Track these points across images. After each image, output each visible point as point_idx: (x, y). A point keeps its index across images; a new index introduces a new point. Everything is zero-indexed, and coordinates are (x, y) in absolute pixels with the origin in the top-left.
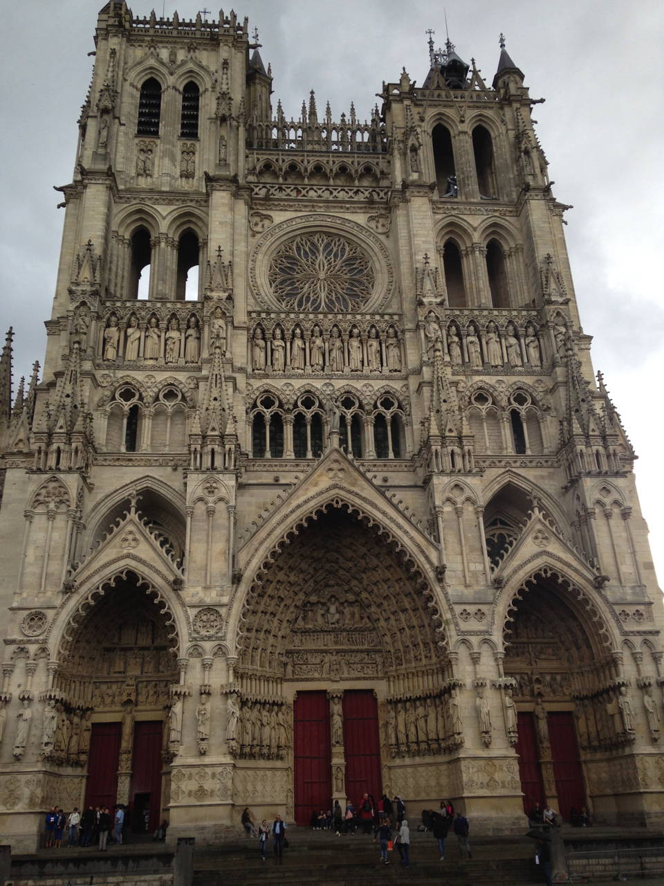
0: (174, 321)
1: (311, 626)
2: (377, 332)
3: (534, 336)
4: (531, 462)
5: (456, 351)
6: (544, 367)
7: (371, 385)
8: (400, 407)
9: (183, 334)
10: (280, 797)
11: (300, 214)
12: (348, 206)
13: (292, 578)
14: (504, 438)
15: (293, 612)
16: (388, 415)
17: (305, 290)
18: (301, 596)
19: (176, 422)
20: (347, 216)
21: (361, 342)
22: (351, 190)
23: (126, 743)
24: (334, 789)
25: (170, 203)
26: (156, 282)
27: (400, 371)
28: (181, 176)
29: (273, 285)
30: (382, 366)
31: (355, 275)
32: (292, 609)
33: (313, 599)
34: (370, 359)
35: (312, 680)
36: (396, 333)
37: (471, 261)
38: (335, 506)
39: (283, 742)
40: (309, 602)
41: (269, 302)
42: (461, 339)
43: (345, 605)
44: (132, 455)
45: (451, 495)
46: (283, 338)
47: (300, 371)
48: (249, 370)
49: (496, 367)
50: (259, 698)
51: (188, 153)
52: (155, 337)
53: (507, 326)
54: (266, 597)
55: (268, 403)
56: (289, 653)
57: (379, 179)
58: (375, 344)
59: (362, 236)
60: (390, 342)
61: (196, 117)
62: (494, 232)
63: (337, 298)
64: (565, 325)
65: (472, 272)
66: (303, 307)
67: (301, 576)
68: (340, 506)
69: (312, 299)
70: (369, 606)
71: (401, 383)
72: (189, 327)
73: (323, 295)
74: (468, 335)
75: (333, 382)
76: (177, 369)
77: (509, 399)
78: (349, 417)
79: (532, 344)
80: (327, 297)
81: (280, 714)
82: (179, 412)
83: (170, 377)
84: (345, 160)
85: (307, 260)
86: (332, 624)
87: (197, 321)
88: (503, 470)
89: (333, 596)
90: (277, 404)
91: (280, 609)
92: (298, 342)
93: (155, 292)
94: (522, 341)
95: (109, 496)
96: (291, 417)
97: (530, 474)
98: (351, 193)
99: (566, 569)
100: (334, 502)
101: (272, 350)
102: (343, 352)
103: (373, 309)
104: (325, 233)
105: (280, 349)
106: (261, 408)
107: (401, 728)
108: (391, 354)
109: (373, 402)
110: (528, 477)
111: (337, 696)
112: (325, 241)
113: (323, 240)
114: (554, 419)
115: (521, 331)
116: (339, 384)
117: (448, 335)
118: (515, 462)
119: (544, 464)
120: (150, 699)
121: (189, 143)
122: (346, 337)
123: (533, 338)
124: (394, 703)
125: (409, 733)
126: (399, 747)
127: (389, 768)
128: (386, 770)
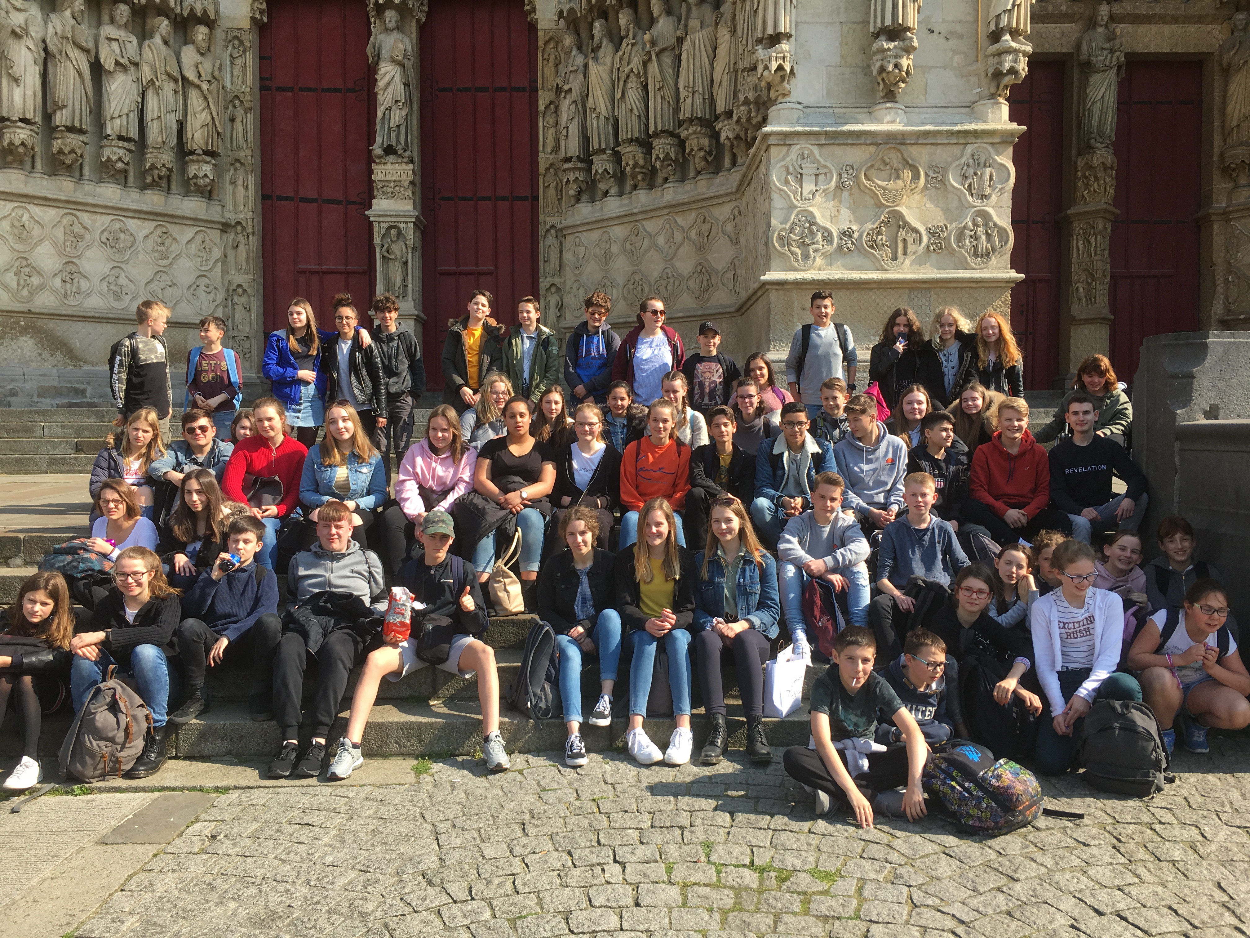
107: (599, 99)
125: (622, 113)
126: (591, 163)
127: (561, 233)
128: (551, 240)
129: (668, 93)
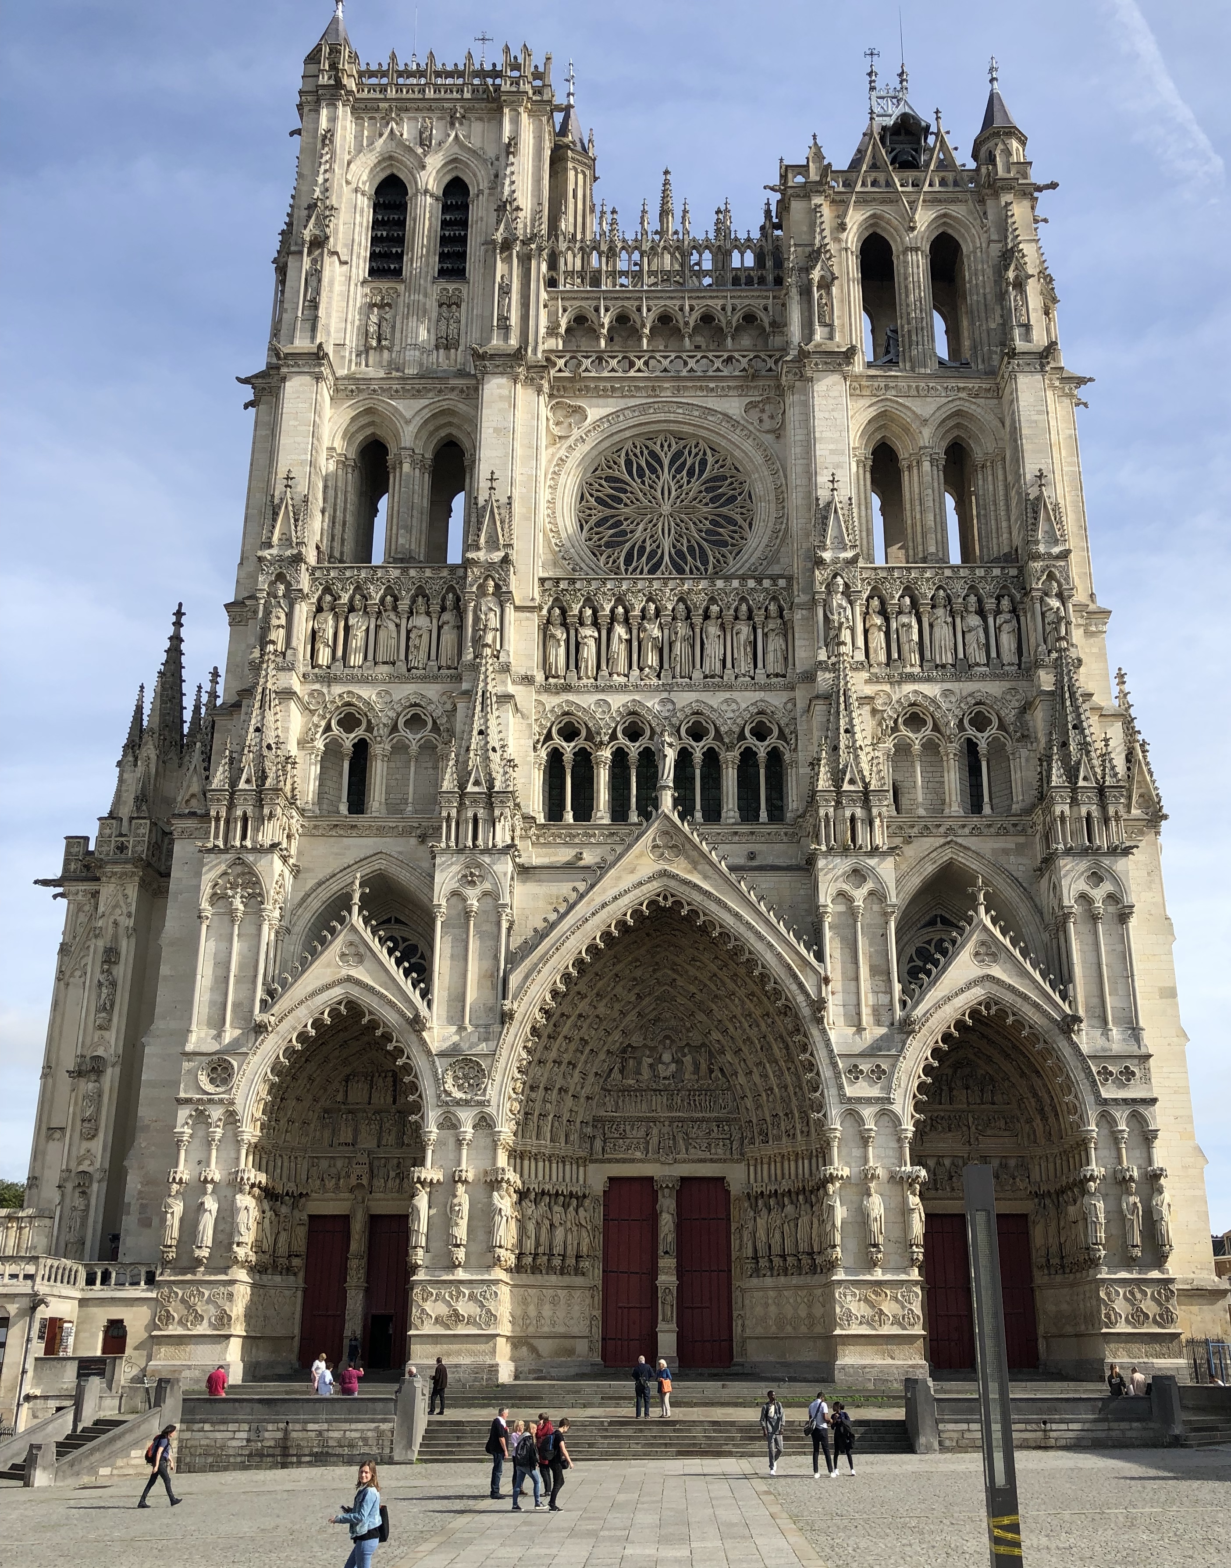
0: (420, 599)
1: (632, 1082)
2: (750, 610)
3: (1010, 612)
4: (989, 826)
5: (878, 639)
6: (1023, 666)
7: (735, 701)
8: (782, 736)
9: (435, 621)
10: (580, 1327)
11: (632, 402)
12: (712, 385)
13: (602, 1010)
14: (947, 787)
15: (604, 1061)
16: (762, 750)
17: (638, 534)
18: (617, 1036)
19: (425, 765)
20: (712, 403)
21: (723, 627)
22: (717, 357)
23: (357, 1243)
24: (660, 1317)
25: (418, 394)
26: (394, 528)
27: (784, 676)
28: (437, 347)
29: (586, 528)
30: (755, 667)
31: (721, 506)
32: (602, 1056)
33: (636, 1039)
34: (736, 656)
35: (632, 1161)
36: (781, 609)
37: (916, 478)
38: (662, 903)
39: (585, 1250)
40: (629, 1045)
41: (577, 558)
42: (887, 620)
43: (686, 1050)
44: (357, 819)
45: (846, 887)
46: (595, 624)
47: (622, 680)
48: (540, 677)
49: (943, 666)
50: (547, 1187)
51: (449, 306)
52: (392, 627)
53: (967, 595)
54: (560, 1038)
55: (569, 732)
56: (596, 1119)
57: (769, 334)
58: (745, 630)
59: (734, 438)
60: (771, 626)
61: (463, 240)
62: (958, 426)
63: (691, 549)
64: (1060, 596)
65: (916, 497)
66: (634, 564)
67: (617, 1006)
68: (669, 904)
69: (648, 549)
70: (722, 1052)
71: (784, 696)
72: (443, 609)
73: (667, 544)
74: (900, 613)
75: (674, 696)
76: (424, 679)
77: (961, 721)
78: (698, 756)
79: (1006, 628)
80: (674, 547)
81: (581, 1210)
82: (428, 748)
83: (415, 693)
84: (710, 302)
85: (643, 483)
86: (664, 1078)
87: (458, 599)
88: (942, 841)
89: (667, 1037)
90: (584, 733)
91: (583, 1058)
92: (620, 630)
93: (393, 547)
94: (991, 620)
95: (324, 883)
96: (606, 754)
97: (987, 845)
98: (718, 363)
99: (1019, 1003)
100: (661, 899)
101: (578, 644)
102: (693, 647)
103: (747, 565)
104: (671, 432)
105: (592, 643)
106: (558, 741)
107: (761, 1234)
108: (771, 648)
109: (737, 730)
110: (982, 852)
111: (667, 1187)
112: (674, 446)
113: (669, 446)
114: (1032, 754)
115: (990, 604)
116: (685, 699)
117: (866, 615)
118: (964, 826)
119: (1012, 829)
120: (390, 1183)
121: (451, 287)
122: (697, 620)
123: (1008, 616)
124: (753, 1198)
125: (772, 1242)
126: (758, 1262)
127: (743, 1291)
128: (738, 1293)
129: (793, 1240)
